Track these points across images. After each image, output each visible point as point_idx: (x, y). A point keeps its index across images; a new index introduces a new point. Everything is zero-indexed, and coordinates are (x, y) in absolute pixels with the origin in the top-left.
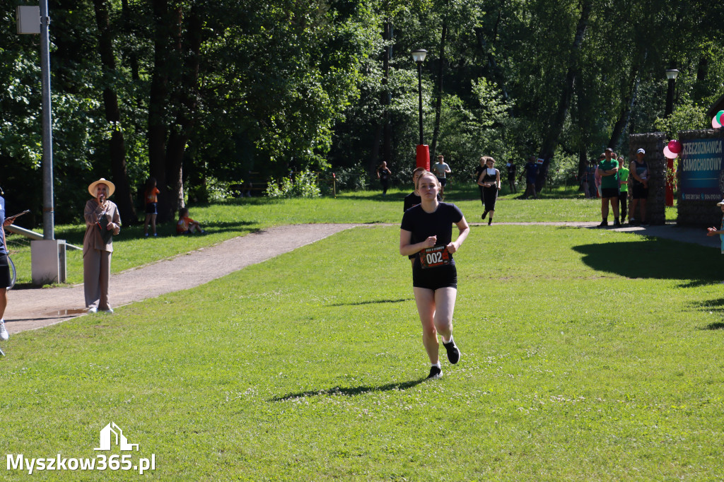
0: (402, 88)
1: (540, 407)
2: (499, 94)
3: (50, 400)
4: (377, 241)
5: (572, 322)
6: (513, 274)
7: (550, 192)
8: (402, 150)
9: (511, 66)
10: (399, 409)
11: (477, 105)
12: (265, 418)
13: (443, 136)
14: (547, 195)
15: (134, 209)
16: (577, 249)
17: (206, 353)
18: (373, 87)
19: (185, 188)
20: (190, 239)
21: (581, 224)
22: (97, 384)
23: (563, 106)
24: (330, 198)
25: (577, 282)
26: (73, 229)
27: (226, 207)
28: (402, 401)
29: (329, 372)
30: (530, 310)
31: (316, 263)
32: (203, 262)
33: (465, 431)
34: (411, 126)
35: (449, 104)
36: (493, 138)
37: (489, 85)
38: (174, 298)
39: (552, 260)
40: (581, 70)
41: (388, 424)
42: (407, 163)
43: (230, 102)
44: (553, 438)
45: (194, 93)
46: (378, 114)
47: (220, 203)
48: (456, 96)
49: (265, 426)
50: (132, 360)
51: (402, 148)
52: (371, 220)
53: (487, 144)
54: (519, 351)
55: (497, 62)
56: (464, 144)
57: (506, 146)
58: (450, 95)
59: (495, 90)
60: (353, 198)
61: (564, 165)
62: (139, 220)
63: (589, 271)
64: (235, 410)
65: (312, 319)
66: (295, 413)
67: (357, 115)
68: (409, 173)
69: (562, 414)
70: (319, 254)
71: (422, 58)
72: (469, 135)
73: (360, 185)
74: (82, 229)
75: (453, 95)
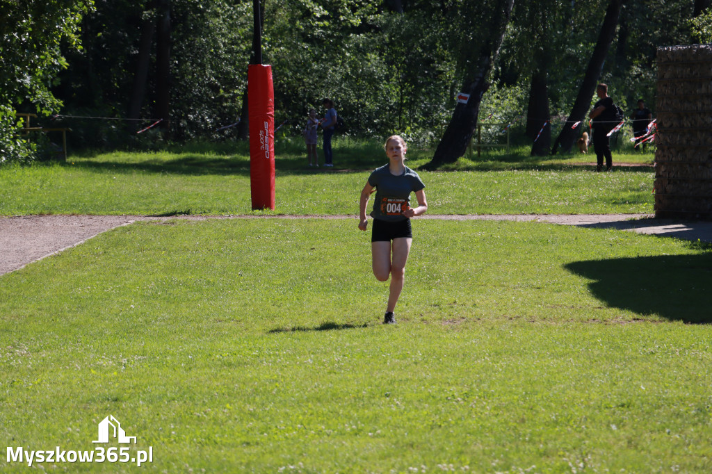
4: (186, 249)
6: (464, 314)
16: (577, 268)
31: (79, 291)
70: (79, 274)
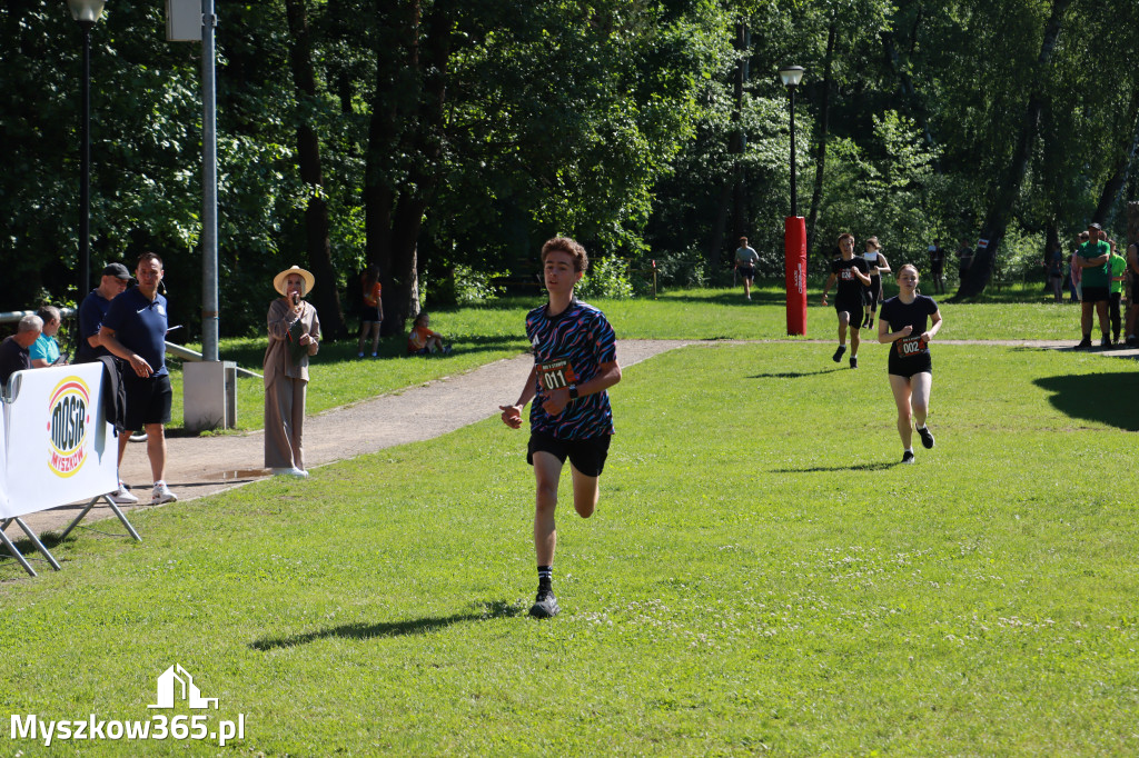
0: (763, 128)
1: (982, 634)
2: (918, 136)
3: (210, 612)
4: (722, 368)
5: (1033, 499)
6: (938, 422)
7: (999, 292)
8: (762, 225)
9: (938, 93)
10: (756, 634)
11: (883, 153)
12: (544, 645)
13: (828, 203)
14: (994, 297)
15: (342, 315)
16: (1043, 383)
17: (452, 542)
18: (717, 126)
19: (420, 283)
20: (428, 361)
21: (1049, 343)
22: (282, 588)
23: (1021, 156)
24: (647, 299)
25: (1041, 436)
26: (248, 345)
27: (484, 312)
28: (760, 622)
29: (645, 574)
30: (965, 480)
32: (447, 398)
33: (861, 672)
34: (778, 187)
35: (837, 152)
36: (907, 206)
37: (901, 122)
38: (403, 454)
39: (1001, 400)
40: (1050, 98)
41: (739, 658)
42: (770, 245)
43: (493, 148)
44: (1003, 685)
45: (437, 134)
46: (725, 168)
47: (474, 306)
48: (849, 139)
49: (544, 657)
50: (336, 550)
51: (763, 221)
52: (713, 334)
53: (897, 215)
54: (948, 544)
55: (915, 86)
56: (862, 215)
57: (927, 219)
58: (839, 139)
59: (911, 130)
60: (683, 299)
61: (1020, 250)
62: (350, 331)
63: (1061, 418)
64: (497, 631)
65: (618, 490)
66: (591, 638)
67: (691, 169)
68: (773, 262)
69: (1016, 647)
71: (796, 81)
72: (869, 202)
73: (696, 279)
74: (261, 344)
75: (844, 137)
